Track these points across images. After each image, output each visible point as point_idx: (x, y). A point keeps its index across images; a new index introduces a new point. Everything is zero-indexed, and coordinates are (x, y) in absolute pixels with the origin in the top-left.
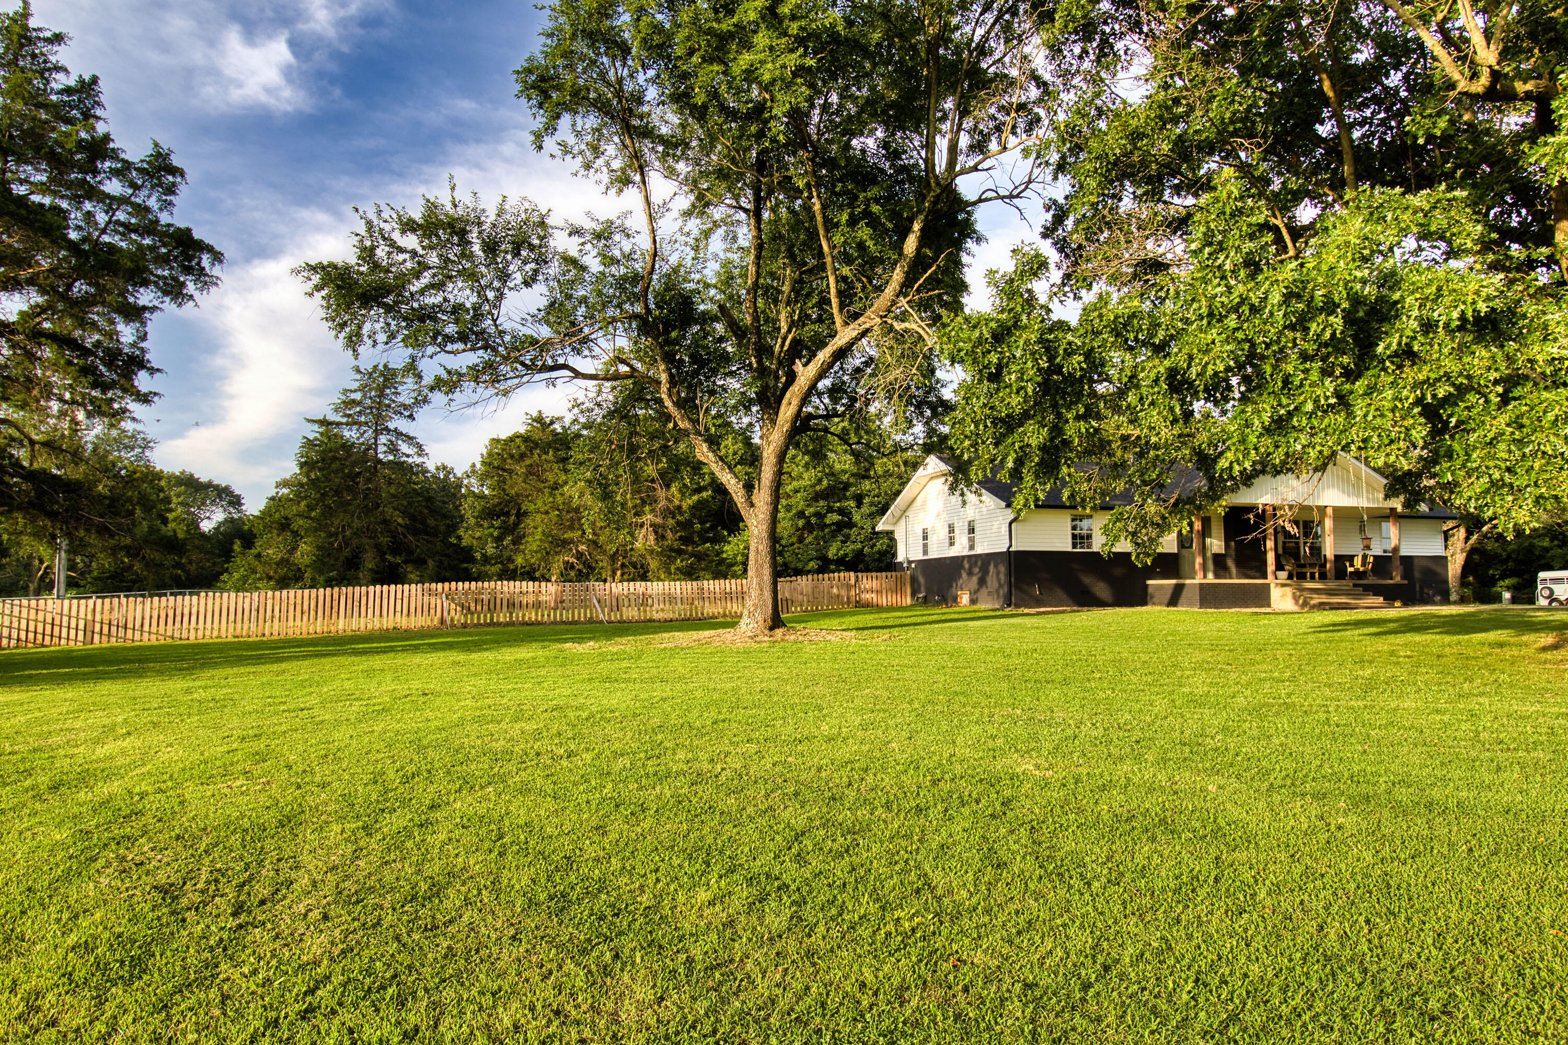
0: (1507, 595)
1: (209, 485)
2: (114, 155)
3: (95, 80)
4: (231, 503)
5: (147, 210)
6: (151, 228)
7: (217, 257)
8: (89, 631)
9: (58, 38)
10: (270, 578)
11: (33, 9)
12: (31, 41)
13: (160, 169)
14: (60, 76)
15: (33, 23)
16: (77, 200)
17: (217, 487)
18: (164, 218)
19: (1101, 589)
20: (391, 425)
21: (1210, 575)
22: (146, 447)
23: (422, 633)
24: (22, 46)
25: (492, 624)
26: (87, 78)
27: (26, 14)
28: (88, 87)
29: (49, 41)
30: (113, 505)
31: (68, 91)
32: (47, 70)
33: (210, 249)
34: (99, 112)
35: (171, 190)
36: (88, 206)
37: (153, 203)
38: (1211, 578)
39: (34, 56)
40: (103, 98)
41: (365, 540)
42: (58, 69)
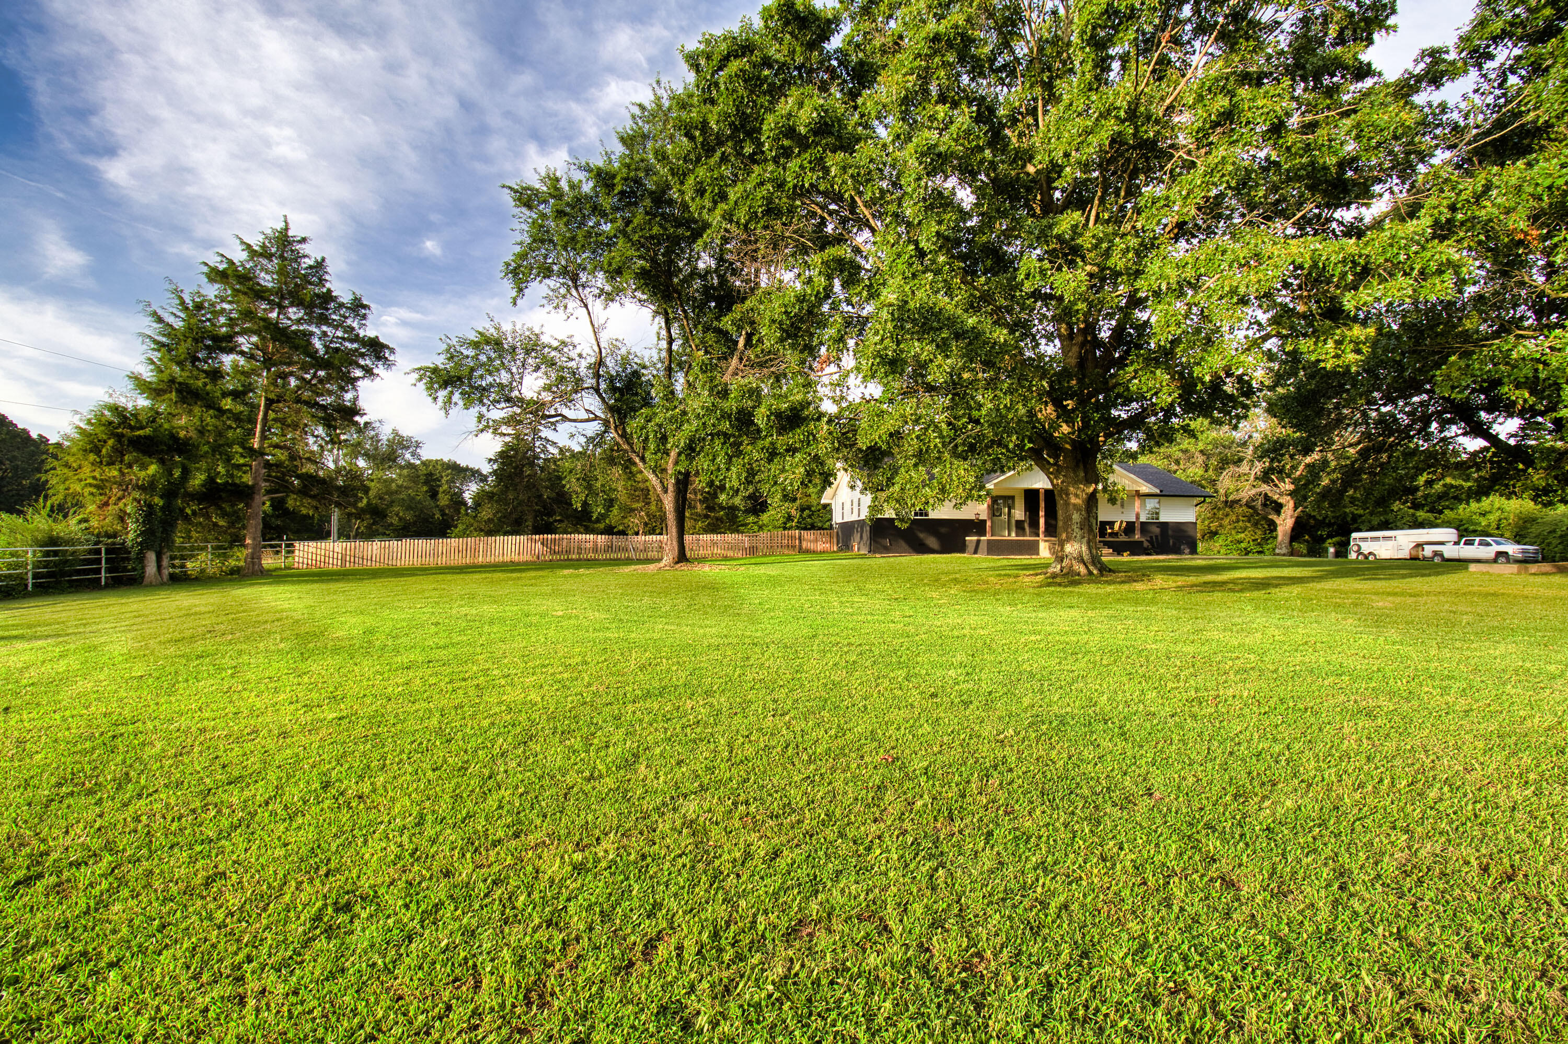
0: (1332, 550)
1: (467, 469)
2: (334, 299)
3: (323, 260)
4: (481, 480)
5: (353, 329)
6: (356, 339)
7: (392, 351)
8: (343, 560)
9: (304, 240)
10: (482, 530)
11: (291, 226)
12: (290, 243)
13: (358, 306)
14: (306, 260)
15: (290, 233)
16: (318, 325)
17: (471, 470)
18: (362, 333)
19: (932, 542)
20: (543, 435)
21: (1013, 534)
22: (417, 447)
23: (526, 563)
24: (285, 246)
25: (568, 560)
26: (319, 260)
27: (287, 229)
28: (320, 265)
29: (300, 242)
30: (345, 491)
31: (311, 267)
32: (298, 257)
33: (387, 347)
34: (327, 277)
35: (364, 317)
36: (324, 328)
37: (355, 325)
38: (1013, 536)
39: (292, 251)
40: (329, 269)
41: (525, 508)
42: (305, 256)
